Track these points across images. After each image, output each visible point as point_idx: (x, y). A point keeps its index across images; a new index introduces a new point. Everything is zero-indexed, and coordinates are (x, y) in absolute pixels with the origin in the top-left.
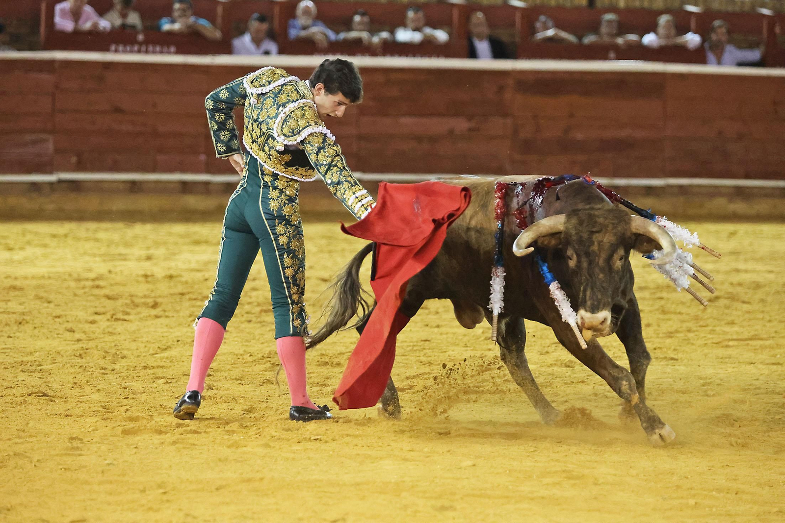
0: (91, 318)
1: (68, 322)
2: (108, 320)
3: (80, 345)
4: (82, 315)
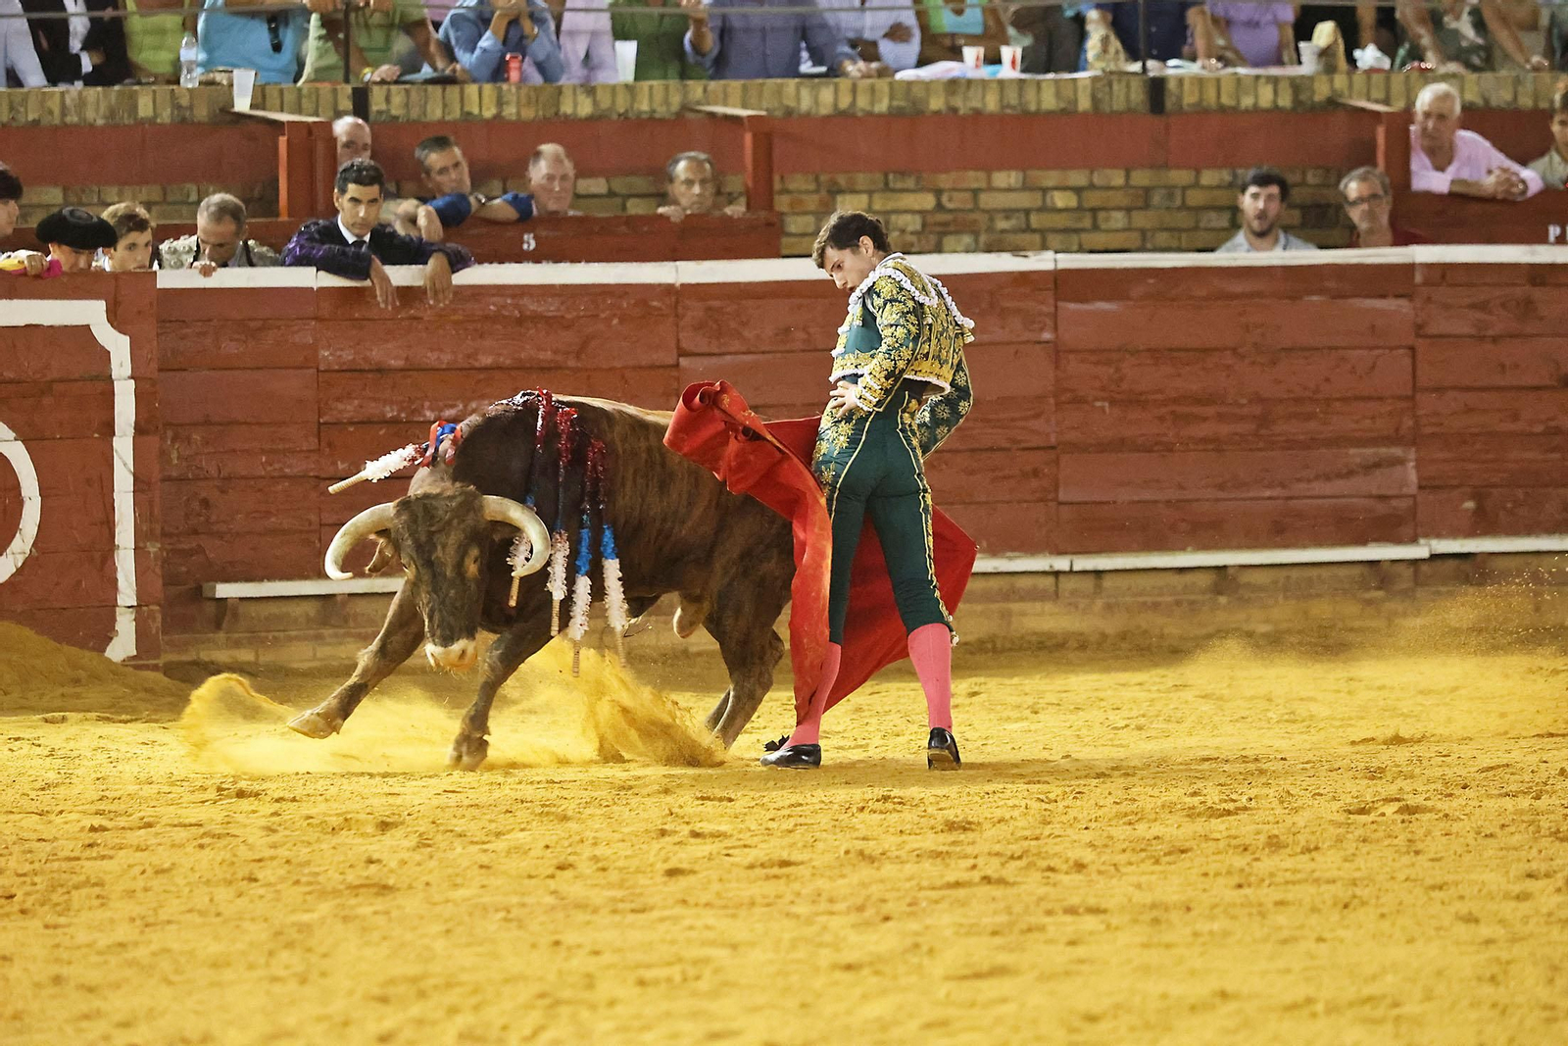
0: (1516, 889)
1: (1462, 898)
3: (1493, 952)
4: (1493, 879)
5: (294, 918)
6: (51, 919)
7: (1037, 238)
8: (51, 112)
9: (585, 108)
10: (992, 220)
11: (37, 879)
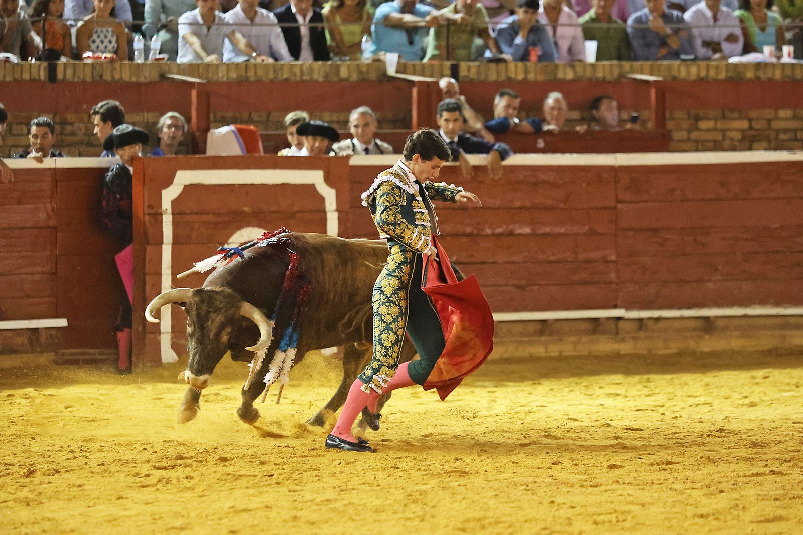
5: (418, 488)
6: (292, 487)
7: (800, 144)
8: (295, 74)
9: (570, 75)
10: (777, 135)
11: (284, 467)
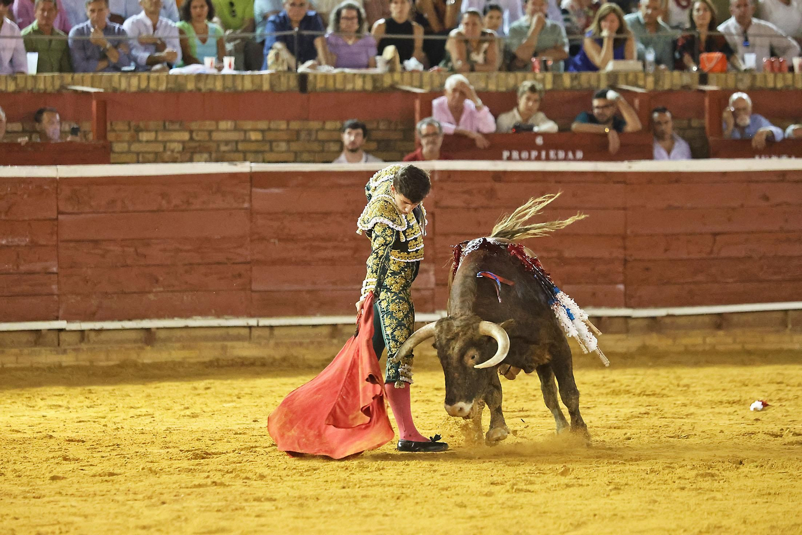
0: (486, 490)
1: (458, 494)
2: (508, 491)
3: (473, 522)
7: (241, 155)
9: (11, 87)
10: (218, 146)
